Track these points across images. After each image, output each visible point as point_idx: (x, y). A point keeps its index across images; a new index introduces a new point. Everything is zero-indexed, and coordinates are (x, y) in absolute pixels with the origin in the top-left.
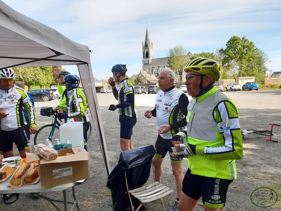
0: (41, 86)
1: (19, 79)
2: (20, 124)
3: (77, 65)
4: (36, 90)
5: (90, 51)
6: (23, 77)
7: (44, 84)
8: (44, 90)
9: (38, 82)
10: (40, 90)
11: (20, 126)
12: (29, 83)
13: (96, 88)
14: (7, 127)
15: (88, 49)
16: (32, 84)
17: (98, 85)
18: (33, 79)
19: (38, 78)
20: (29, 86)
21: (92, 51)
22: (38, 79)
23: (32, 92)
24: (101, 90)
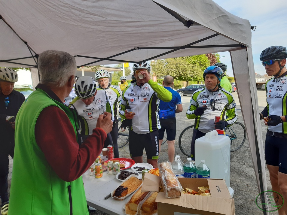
0: (198, 82)
1: (179, 75)
2: (152, 128)
3: (230, 51)
4: (193, 86)
5: (252, 28)
6: (183, 73)
7: (201, 80)
8: (200, 86)
9: (196, 78)
10: (197, 86)
11: (151, 130)
12: (188, 79)
13: (257, 84)
14: (138, 129)
15: (250, 24)
16: (190, 80)
17: (259, 81)
18: (191, 75)
19: (196, 73)
20: (187, 82)
21: (255, 28)
22: (196, 75)
23: (189, 87)
24: (262, 87)
